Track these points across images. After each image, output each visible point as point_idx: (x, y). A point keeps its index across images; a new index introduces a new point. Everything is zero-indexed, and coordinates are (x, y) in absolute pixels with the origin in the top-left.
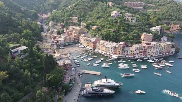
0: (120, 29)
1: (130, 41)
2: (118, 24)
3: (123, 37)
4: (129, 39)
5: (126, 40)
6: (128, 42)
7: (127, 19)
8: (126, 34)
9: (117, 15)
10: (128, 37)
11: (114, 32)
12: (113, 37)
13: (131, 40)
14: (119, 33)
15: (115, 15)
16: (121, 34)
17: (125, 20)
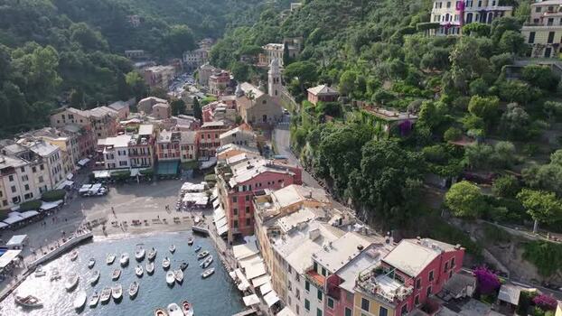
0: (463, 110)
1: (532, 235)
2: (454, 73)
3: (458, 189)
4: (520, 217)
5: (485, 216)
6: (509, 239)
7: (542, 38)
8: (504, 166)
9: (473, 9)
10: (509, 192)
11: (403, 129)
12: (374, 168)
13: (543, 227)
14: (434, 149)
15: (454, 12)
16: (459, 153)
17: (519, 47)
